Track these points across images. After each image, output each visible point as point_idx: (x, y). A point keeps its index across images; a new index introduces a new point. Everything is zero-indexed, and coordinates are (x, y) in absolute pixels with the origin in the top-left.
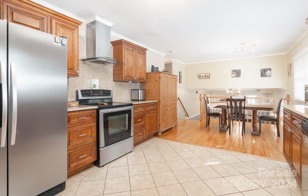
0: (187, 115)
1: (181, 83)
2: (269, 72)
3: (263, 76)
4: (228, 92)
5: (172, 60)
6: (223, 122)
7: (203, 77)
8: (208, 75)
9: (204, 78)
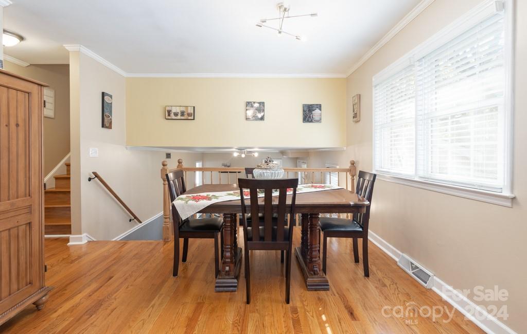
0: (136, 218)
1: (110, 127)
2: (317, 111)
3: (308, 121)
4: (236, 155)
5: (69, 47)
6: (228, 254)
7: (176, 114)
8: (190, 110)
9: (179, 117)
